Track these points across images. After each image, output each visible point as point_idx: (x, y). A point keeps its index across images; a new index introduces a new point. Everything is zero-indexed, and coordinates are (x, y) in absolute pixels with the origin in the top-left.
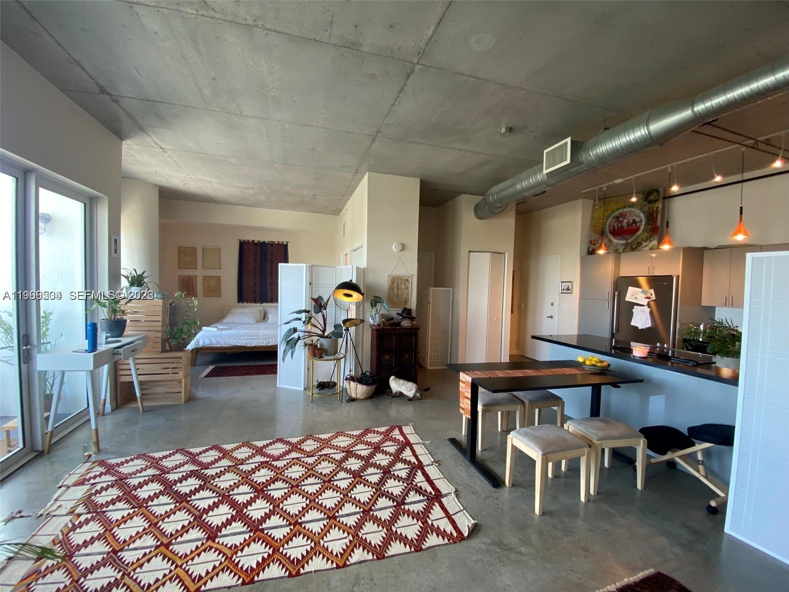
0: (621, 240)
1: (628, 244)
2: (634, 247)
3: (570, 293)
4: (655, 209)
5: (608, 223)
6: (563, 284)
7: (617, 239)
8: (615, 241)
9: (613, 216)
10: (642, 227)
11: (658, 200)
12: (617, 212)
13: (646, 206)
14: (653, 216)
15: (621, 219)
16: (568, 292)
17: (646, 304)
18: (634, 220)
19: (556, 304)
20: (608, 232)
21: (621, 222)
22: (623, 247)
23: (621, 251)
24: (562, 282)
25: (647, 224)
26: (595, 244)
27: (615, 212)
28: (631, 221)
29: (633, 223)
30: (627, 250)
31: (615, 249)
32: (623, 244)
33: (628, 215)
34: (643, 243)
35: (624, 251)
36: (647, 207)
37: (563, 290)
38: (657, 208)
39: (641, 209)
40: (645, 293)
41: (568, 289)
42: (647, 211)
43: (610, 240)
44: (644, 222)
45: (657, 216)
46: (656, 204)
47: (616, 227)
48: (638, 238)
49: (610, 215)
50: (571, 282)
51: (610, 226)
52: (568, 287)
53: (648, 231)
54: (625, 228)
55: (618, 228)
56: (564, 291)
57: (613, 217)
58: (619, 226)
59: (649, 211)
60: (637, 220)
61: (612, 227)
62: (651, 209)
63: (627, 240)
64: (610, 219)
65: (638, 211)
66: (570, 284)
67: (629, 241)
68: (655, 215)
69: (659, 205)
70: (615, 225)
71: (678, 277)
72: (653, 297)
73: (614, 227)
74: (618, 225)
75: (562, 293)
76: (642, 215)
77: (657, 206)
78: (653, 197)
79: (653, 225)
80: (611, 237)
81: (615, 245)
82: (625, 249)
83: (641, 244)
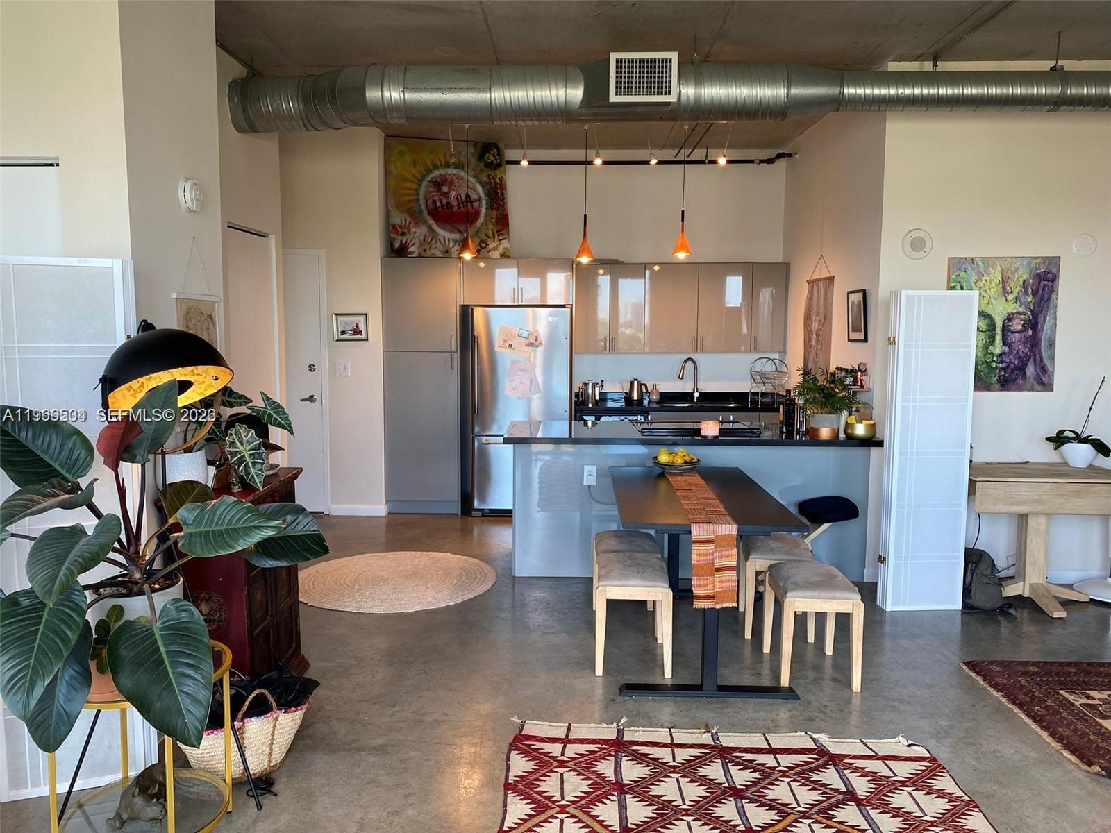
0: (451, 232)
4: (498, 181)
5: (422, 192)
6: (340, 319)
7: (444, 229)
9: (428, 178)
10: (483, 211)
12: (436, 173)
13: (481, 171)
14: (497, 194)
18: (468, 196)
19: (323, 368)
20: (425, 211)
21: (447, 195)
24: (336, 315)
25: (490, 207)
26: (403, 234)
27: (431, 171)
28: (463, 197)
29: (466, 201)
31: (442, 249)
33: (457, 184)
34: (489, 242)
37: (343, 333)
38: (500, 180)
39: (476, 176)
40: (525, 337)
42: (485, 183)
43: (431, 229)
44: (484, 202)
45: (502, 193)
46: (498, 172)
47: (438, 204)
48: (479, 231)
50: (361, 314)
51: (426, 200)
53: (493, 221)
54: (455, 209)
55: (443, 206)
56: (345, 336)
57: (430, 181)
58: (444, 203)
59: (490, 183)
60: (474, 196)
63: (460, 232)
64: (424, 184)
70: (436, 198)
71: (571, 308)
73: (434, 202)
74: (441, 202)
75: (337, 340)
76: (479, 188)
78: (492, 158)
79: (500, 211)
80: (431, 222)
83: (487, 245)
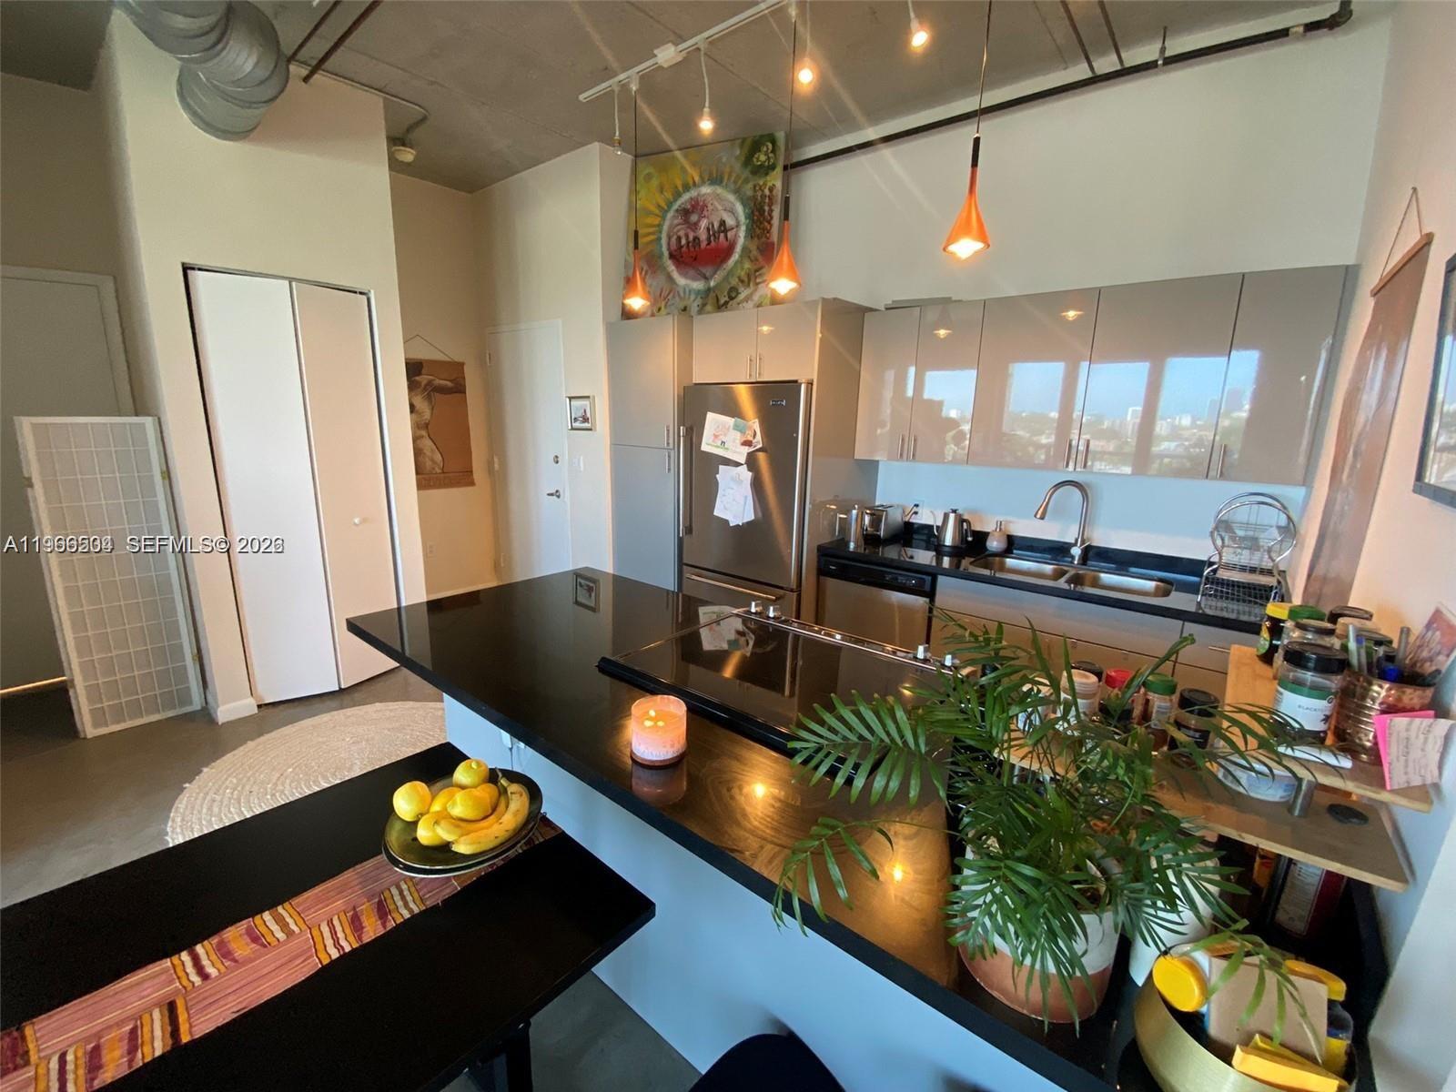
0: (694, 279)
1: (709, 290)
2: (722, 302)
3: (591, 430)
4: (767, 192)
5: (665, 228)
6: (573, 402)
7: (685, 275)
8: (681, 281)
9: (676, 207)
11: (773, 167)
13: (746, 181)
14: (762, 212)
15: (694, 218)
16: (586, 425)
17: (743, 462)
19: (564, 459)
20: (666, 254)
22: (699, 301)
23: (694, 308)
24: (570, 398)
25: (751, 234)
27: (680, 195)
29: (719, 232)
30: (709, 308)
31: (682, 306)
32: (698, 292)
34: (741, 289)
35: (701, 310)
36: (750, 185)
37: (575, 420)
38: (771, 190)
39: (737, 192)
40: (741, 431)
41: (585, 420)
42: (749, 198)
43: (670, 279)
44: (743, 228)
45: (771, 211)
46: (768, 178)
47: (683, 241)
48: (730, 273)
49: (670, 204)
50: (588, 397)
51: (669, 238)
52: (585, 411)
53: (753, 254)
54: (703, 245)
56: (577, 425)
57: (677, 210)
58: (691, 238)
59: (754, 198)
61: (674, 239)
62: (759, 194)
63: (706, 278)
64: (670, 215)
65: (731, 197)
66: (585, 403)
67: (712, 284)
68: (767, 208)
69: (776, 180)
70: (682, 233)
71: (810, 384)
72: (759, 442)
73: (679, 239)
75: (572, 429)
76: (739, 208)
77: (770, 184)
78: (763, 158)
79: (764, 239)
80: (671, 267)
81: (682, 294)
82: (704, 305)
83: (738, 293)
